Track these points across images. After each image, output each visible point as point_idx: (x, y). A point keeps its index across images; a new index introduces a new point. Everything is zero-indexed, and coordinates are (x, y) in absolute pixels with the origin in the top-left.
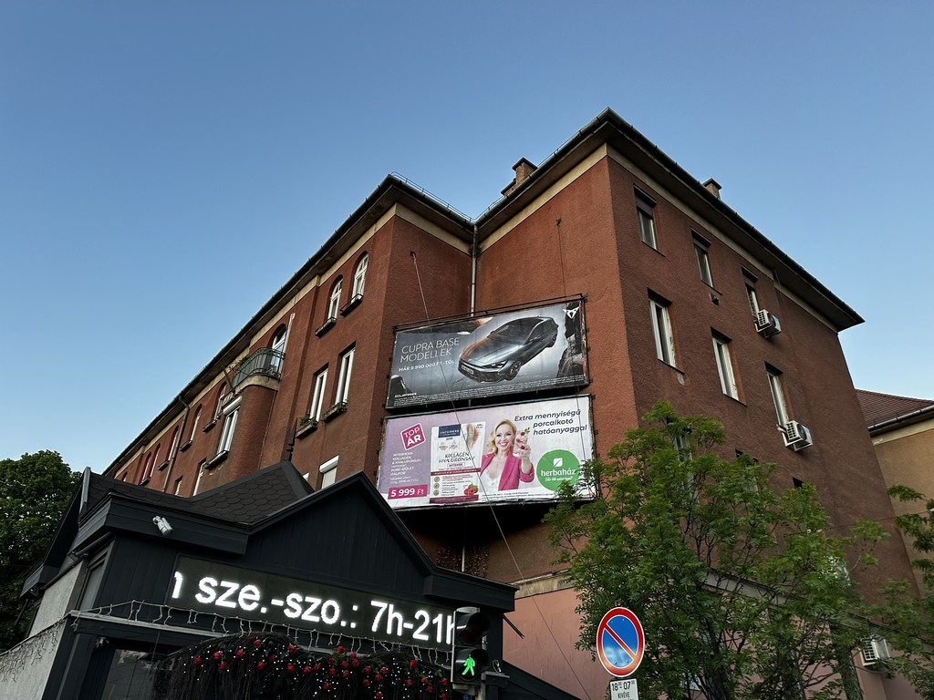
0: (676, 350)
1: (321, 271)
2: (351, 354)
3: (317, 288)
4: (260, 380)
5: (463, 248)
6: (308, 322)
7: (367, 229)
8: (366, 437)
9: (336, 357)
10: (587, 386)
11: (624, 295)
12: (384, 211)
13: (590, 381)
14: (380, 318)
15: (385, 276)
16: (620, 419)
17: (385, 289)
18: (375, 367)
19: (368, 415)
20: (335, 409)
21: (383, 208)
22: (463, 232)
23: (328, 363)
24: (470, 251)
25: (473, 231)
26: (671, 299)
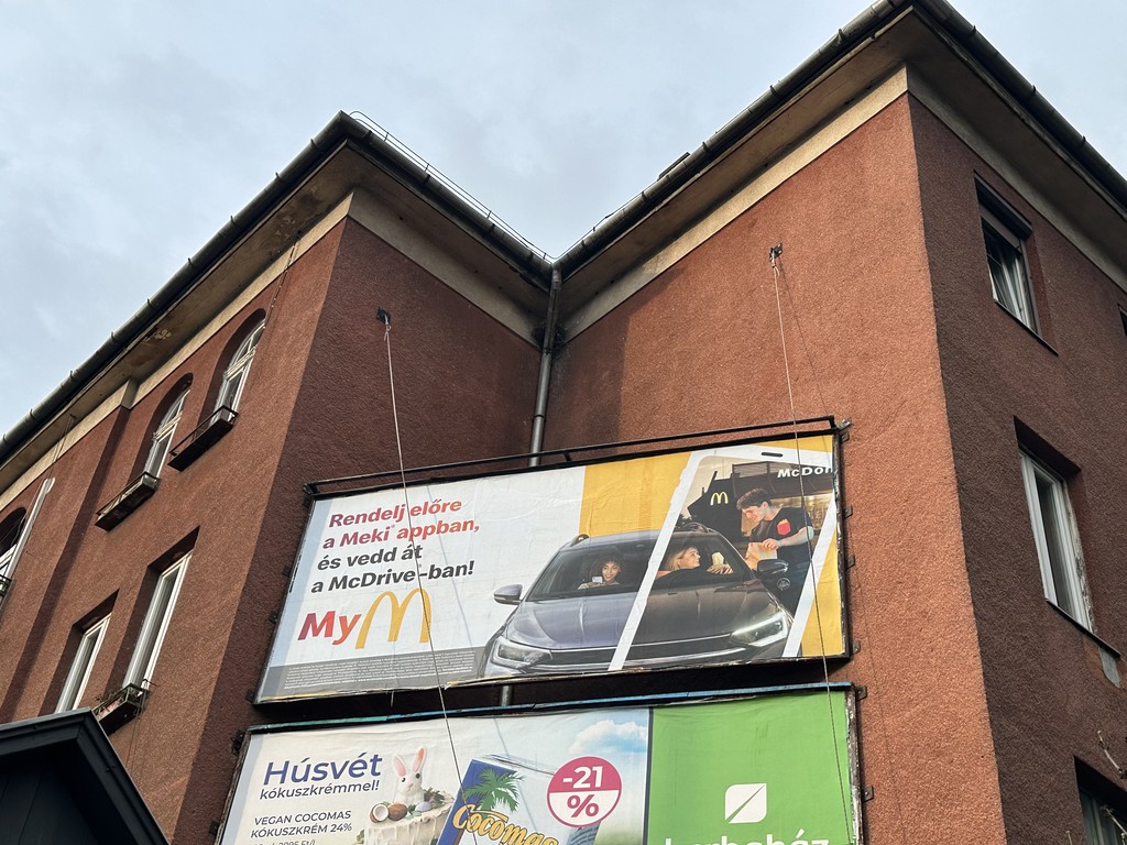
0: (1095, 593)
1: (141, 370)
2: (183, 565)
3: (124, 413)
5: (520, 326)
6: (83, 495)
7: (273, 259)
8: (183, 780)
9: (140, 574)
11: (954, 419)
12: (320, 208)
13: (852, 649)
14: (274, 460)
15: (300, 361)
16: (939, 754)
17: (295, 389)
18: (239, 587)
19: (200, 718)
20: (112, 709)
21: (318, 202)
22: (522, 283)
23: (116, 593)
24: (539, 335)
25: (548, 282)
26: (1077, 461)
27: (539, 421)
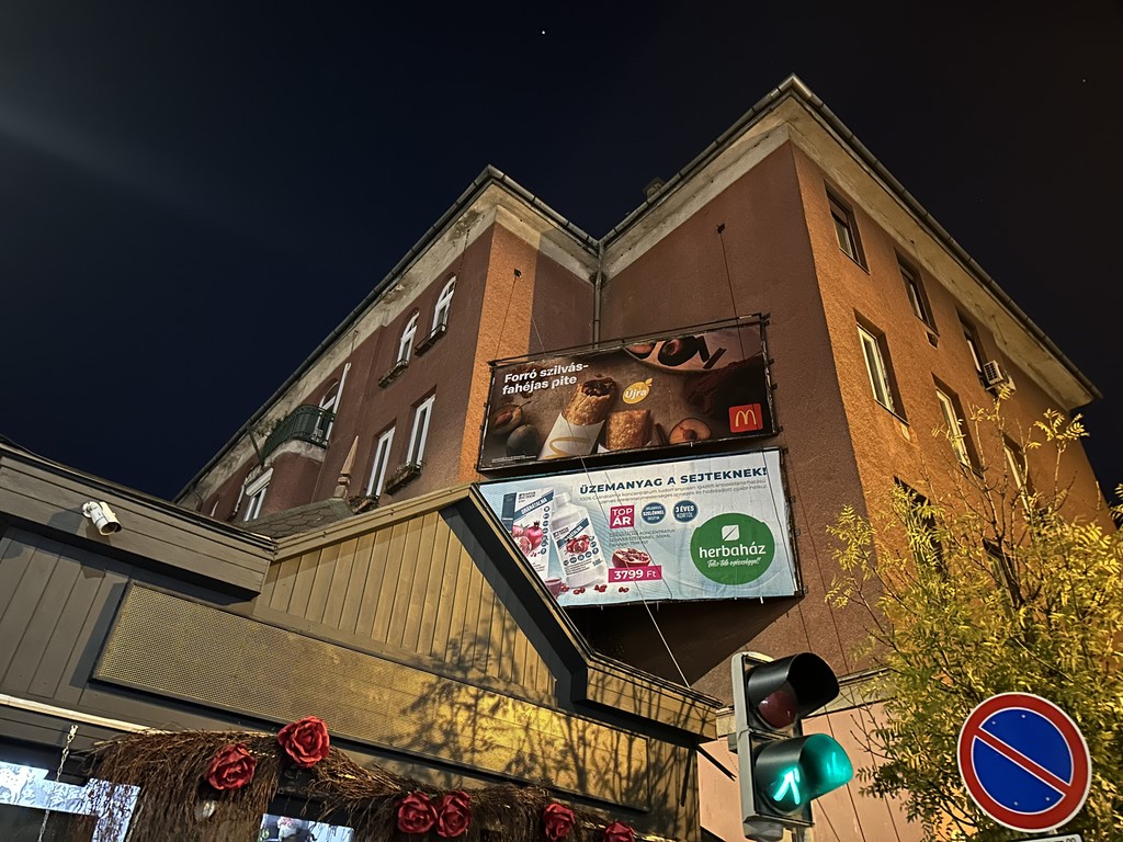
0: (895, 394)
2: (428, 404)
3: (382, 330)
4: (299, 447)
5: (585, 275)
6: (369, 370)
7: (455, 245)
9: (406, 409)
10: (776, 435)
12: (479, 217)
13: (779, 430)
16: (830, 478)
19: (453, 478)
20: (405, 475)
21: (478, 214)
22: (584, 253)
23: (395, 420)
24: (593, 278)
25: (598, 252)
26: (884, 329)
27: (597, 323)
